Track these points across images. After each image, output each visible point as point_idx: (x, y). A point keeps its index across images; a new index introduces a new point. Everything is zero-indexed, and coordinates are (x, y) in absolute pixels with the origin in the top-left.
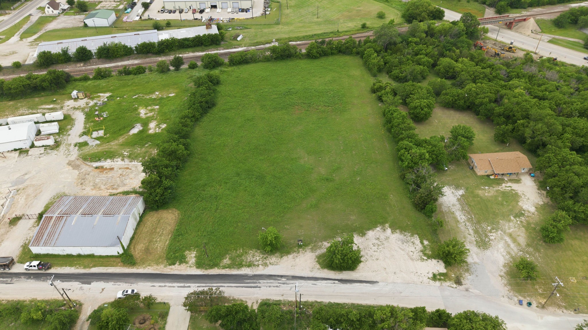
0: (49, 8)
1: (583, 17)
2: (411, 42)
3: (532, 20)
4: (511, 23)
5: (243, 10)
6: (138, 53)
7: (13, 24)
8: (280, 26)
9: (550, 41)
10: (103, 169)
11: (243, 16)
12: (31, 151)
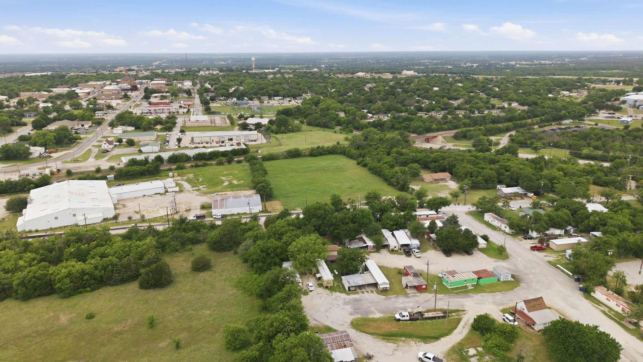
0: (105, 144)
1: (468, 133)
2: (371, 145)
3: (440, 137)
4: (428, 139)
5: (252, 141)
6: (194, 160)
8: (283, 146)
9: (454, 146)
10: (222, 195)
11: (254, 143)
12: (167, 194)
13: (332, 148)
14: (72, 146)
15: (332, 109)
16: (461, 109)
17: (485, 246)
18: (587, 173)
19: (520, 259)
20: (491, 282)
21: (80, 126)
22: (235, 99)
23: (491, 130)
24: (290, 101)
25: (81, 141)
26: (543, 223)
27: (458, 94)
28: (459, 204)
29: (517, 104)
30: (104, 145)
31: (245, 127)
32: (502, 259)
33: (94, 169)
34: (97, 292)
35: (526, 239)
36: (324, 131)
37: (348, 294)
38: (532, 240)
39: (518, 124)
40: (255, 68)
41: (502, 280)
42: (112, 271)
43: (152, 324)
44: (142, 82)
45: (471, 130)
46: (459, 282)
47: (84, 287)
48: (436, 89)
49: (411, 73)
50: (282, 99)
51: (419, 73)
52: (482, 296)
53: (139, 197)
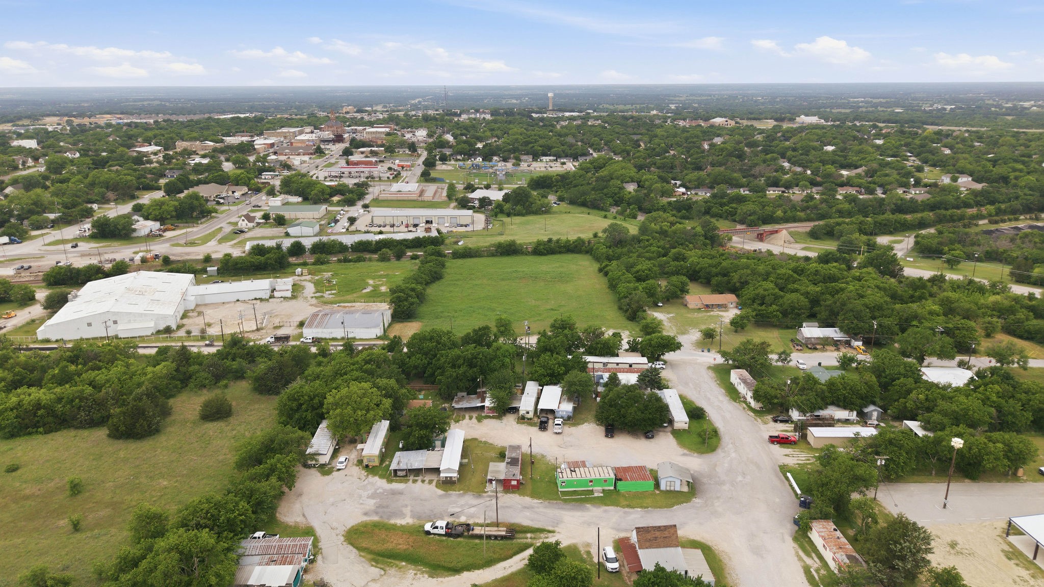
0: (243, 220)
1: (838, 227)
2: (642, 240)
3: (784, 232)
4: (761, 234)
6: (353, 251)
7: (208, 232)
8: (504, 236)
9: (803, 249)
10: (345, 307)
11: (463, 229)
12: (271, 300)
13: (574, 242)
14: (199, 222)
15: (618, 179)
16: (852, 186)
17: (686, 427)
18: (999, 312)
19: (733, 455)
20: (640, 490)
21: (230, 193)
22: (479, 159)
23: (885, 225)
24: (564, 163)
25: (218, 215)
26: (812, 395)
27: (863, 159)
28: (709, 351)
29: (970, 179)
30: (241, 222)
31: (464, 204)
32: (698, 453)
33: (201, 257)
34: (50, 436)
35: (776, 421)
36: (589, 214)
37: (390, 481)
38: (787, 425)
39: (945, 216)
40: (553, 110)
41: (663, 487)
42: (79, 408)
43: (76, 489)
44: (356, 129)
45: (844, 223)
46: (579, 483)
47: (36, 426)
48: (830, 148)
49: (813, 120)
50: (554, 160)
51: (827, 120)
52: (605, 511)
53: (228, 303)
